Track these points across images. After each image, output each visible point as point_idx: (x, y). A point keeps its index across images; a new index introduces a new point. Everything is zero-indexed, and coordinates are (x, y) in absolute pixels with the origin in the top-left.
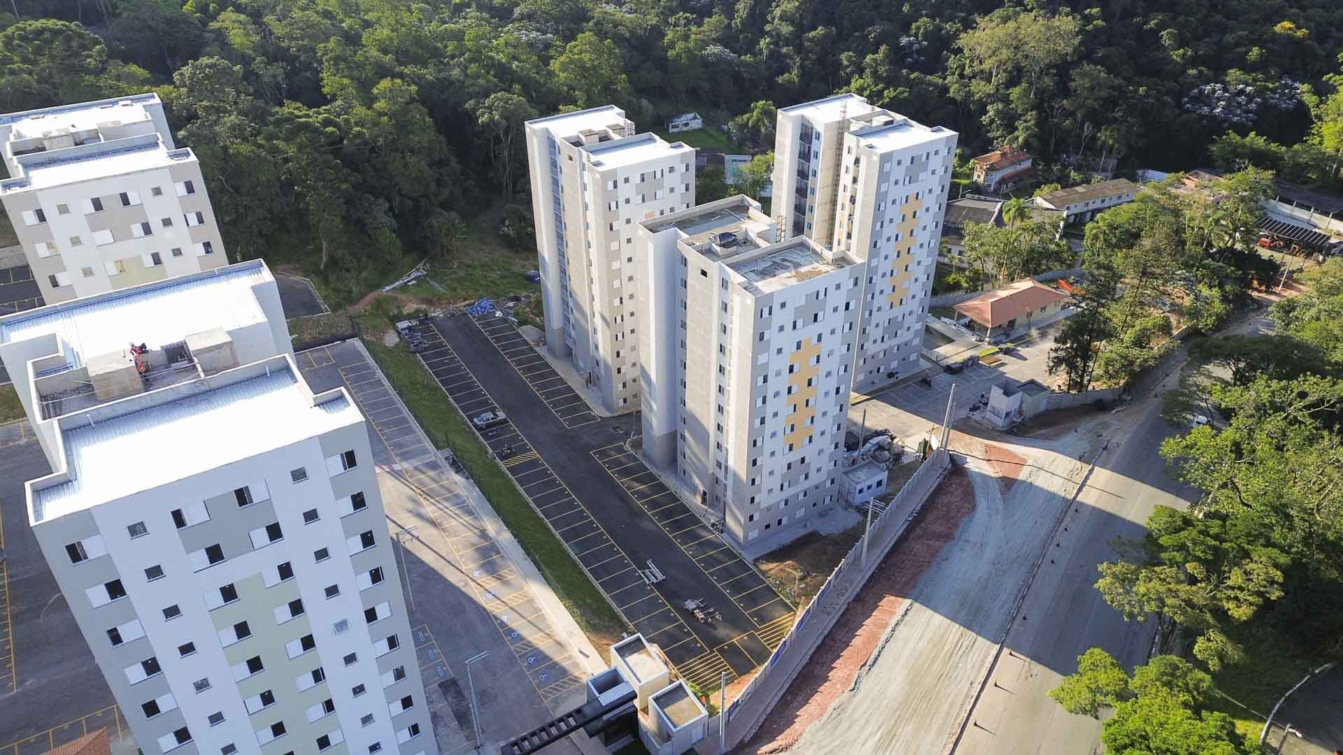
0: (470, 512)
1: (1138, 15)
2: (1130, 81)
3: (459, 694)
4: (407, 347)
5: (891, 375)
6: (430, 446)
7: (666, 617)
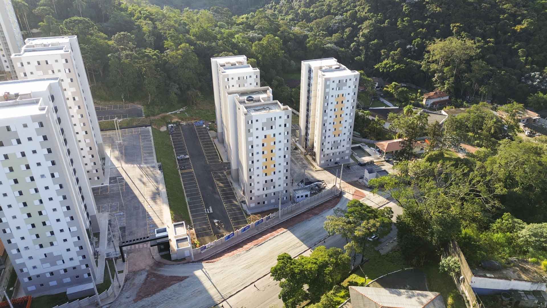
0: (157, 182)
1: (510, 42)
2: (499, 68)
3: (124, 231)
4: (168, 132)
5: (336, 163)
6: (155, 161)
7: (206, 224)
